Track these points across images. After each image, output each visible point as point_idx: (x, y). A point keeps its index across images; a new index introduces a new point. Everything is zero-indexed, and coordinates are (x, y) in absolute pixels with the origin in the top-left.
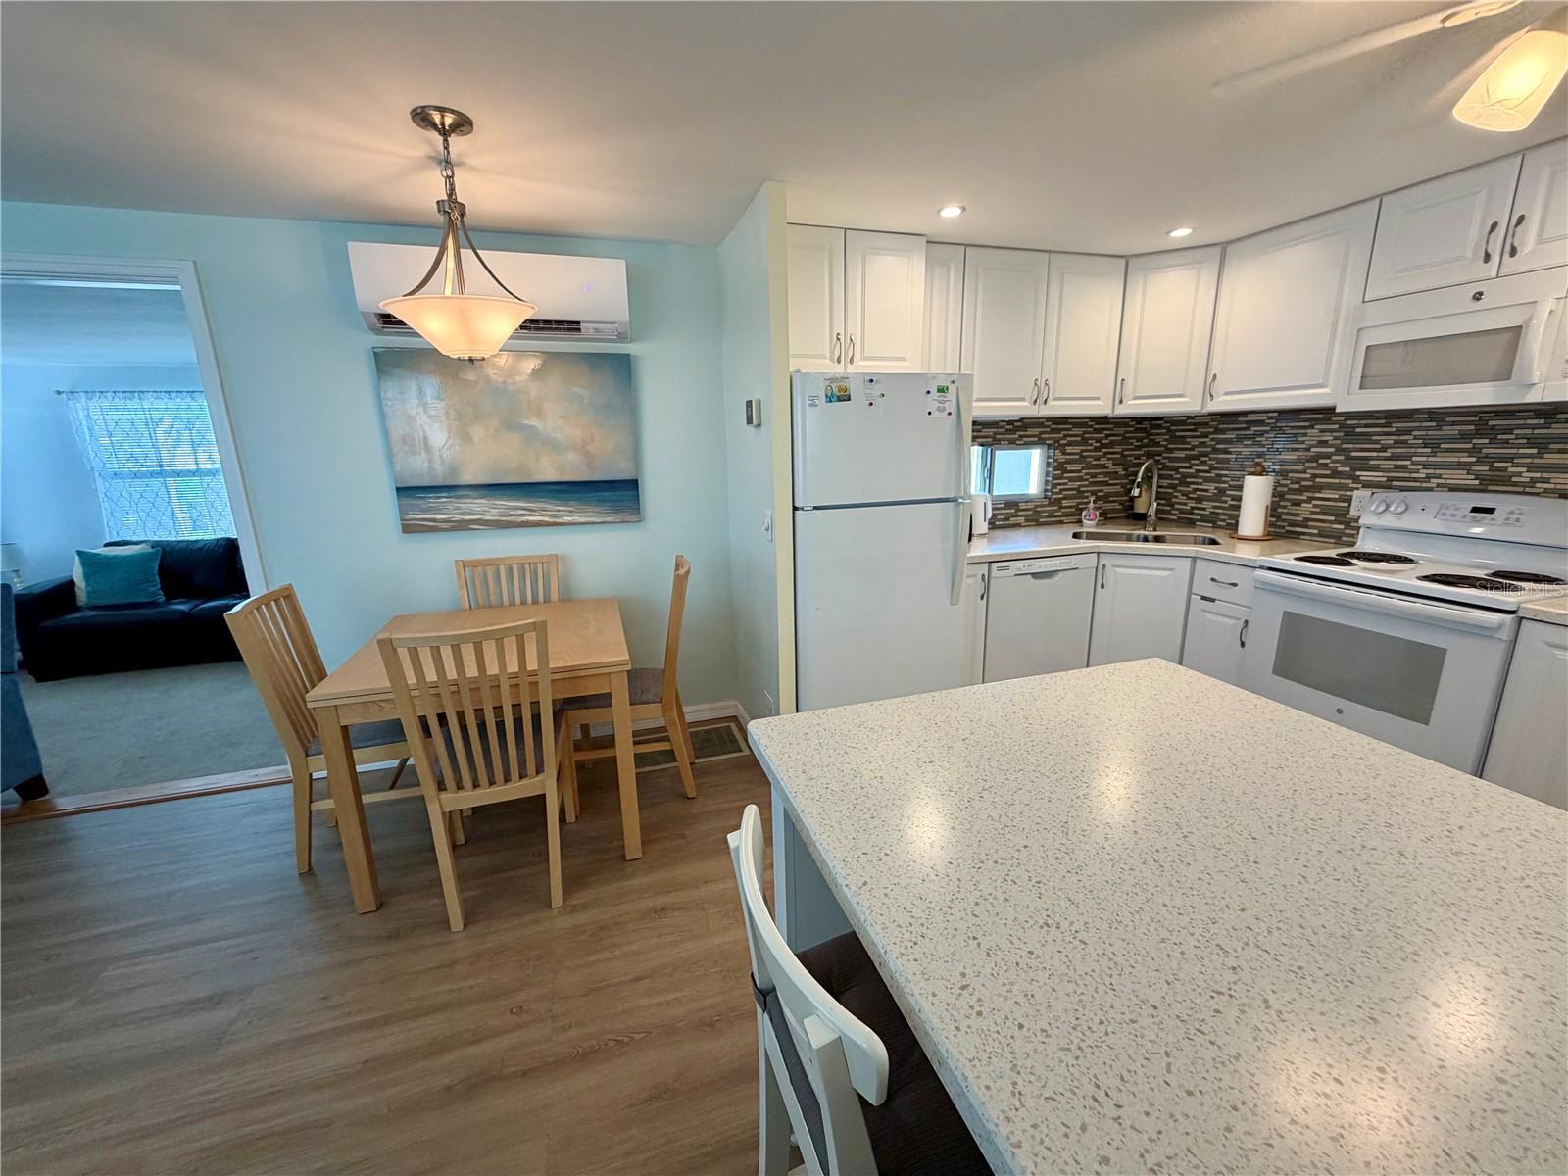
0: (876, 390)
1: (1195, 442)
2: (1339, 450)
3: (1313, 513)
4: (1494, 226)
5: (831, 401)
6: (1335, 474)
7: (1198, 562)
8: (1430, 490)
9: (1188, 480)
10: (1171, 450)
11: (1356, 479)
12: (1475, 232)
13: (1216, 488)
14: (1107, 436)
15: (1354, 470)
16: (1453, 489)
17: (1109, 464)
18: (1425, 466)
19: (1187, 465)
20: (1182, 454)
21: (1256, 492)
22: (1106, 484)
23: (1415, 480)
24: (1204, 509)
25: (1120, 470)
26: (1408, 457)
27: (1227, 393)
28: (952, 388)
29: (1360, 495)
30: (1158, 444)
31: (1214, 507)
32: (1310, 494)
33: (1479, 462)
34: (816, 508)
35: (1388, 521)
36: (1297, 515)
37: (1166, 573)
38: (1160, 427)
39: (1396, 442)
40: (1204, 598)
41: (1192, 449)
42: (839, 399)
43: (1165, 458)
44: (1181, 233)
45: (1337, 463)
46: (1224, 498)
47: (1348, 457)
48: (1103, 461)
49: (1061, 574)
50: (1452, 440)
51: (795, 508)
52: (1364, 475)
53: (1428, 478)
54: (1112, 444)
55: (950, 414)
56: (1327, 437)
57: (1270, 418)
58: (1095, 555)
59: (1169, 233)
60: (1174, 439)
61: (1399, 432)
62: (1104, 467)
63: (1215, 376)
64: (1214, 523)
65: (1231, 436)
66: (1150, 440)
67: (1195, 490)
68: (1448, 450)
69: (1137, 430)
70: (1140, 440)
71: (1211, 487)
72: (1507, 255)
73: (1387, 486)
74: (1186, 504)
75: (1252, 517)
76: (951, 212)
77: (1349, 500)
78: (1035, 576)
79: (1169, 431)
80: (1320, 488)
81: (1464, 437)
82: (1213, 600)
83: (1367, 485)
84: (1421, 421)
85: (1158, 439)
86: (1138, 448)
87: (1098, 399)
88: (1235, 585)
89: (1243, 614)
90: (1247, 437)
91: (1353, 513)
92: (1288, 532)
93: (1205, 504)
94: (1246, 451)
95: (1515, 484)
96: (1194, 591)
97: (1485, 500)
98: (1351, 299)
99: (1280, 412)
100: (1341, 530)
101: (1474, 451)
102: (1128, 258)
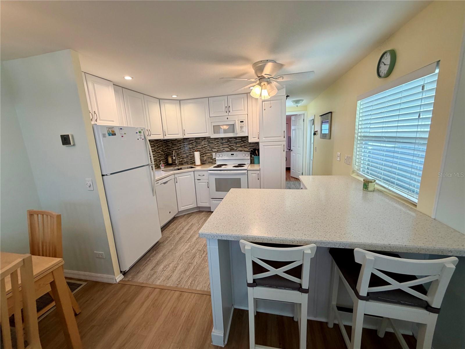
0: (123, 132)
1: (179, 145)
2: (208, 145)
3: (206, 158)
4: (226, 107)
5: (110, 136)
6: (208, 150)
7: (195, 172)
8: (224, 152)
9: (179, 154)
10: (173, 147)
11: (212, 151)
12: (224, 107)
13: (186, 155)
14: (159, 144)
15: (212, 149)
16: (227, 151)
17: (160, 152)
18: (223, 147)
19: (178, 150)
20: (176, 148)
21: (197, 155)
22: (161, 157)
23: (221, 150)
24: (185, 160)
25: (163, 153)
26: (219, 146)
27: (188, 134)
28: (142, 131)
29: (214, 154)
30: (169, 146)
31: (187, 160)
32: (205, 155)
33: (229, 147)
34: (111, 174)
35: (220, 158)
36: (204, 159)
37: (189, 176)
38: (169, 142)
39: (217, 143)
40: (198, 180)
41: (178, 146)
42: (113, 135)
43: (172, 149)
44: (174, 96)
45: (208, 148)
46: (189, 157)
47: (210, 147)
48: (159, 151)
49: (169, 181)
50: (225, 143)
51: (103, 175)
52: (213, 150)
53: (223, 150)
54: (160, 147)
55: (143, 139)
56: (206, 143)
57: (194, 139)
58: (173, 175)
59: (172, 96)
60: (173, 144)
62: (159, 152)
63: (184, 130)
64: (188, 163)
66: (167, 145)
67: (181, 156)
68: (225, 145)
69: (164, 143)
70: (165, 145)
71: (185, 155)
72: (229, 112)
73: (217, 152)
74: (180, 160)
75: (198, 161)
76: (128, 78)
77: (212, 155)
78: (165, 183)
79: (171, 143)
80: (207, 153)
81: (227, 142)
82: (200, 180)
83: (214, 152)
84: (220, 139)
85: (169, 145)
86: (165, 147)
87: (160, 135)
88: (204, 175)
89: (207, 181)
90: (190, 144)
91: (214, 157)
92: (203, 163)
93: (184, 159)
94: (191, 147)
95: (234, 150)
96: (195, 179)
97: (232, 153)
98: (208, 116)
99: (196, 138)
100: (213, 161)
101: (228, 144)
102: (159, 99)
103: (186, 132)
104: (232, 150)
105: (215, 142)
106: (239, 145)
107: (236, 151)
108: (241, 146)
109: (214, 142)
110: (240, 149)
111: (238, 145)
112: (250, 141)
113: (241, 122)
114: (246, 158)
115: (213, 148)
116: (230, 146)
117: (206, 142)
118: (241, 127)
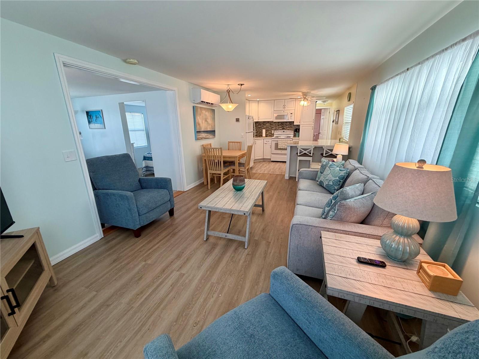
2: (270, 126)
3: (269, 133)
6: (270, 129)
7: (264, 139)
8: (279, 130)
12: (282, 105)
16: (281, 130)
18: (278, 127)
21: (264, 131)
23: (277, 129)
26: (276, 127)
29: (273, 131)
35: (277, 133)
36: (267, 134)
37: (261, 141)
40: (266, 144)
51: (246, 133)
52: (273, 129)
56: (269, 125)
61: (275, 124)
65: (258, 124)
72: (285, 108)
73: (275, 130)
75: (264, 135)
77: (272, 132)
80: (269, 130)
81: (281, 125)
83: (273, 130)
88: (269, 141)
89: (270, 144)
91: (272, 133)
92: (267, 136)
94: (260, 127)
96: (264, 143)
97: (284, 131)
98: (273, 110)
99: (263, 122)
100: (272, 135)
101: (282, 126)
102: (249, 101)
103: (260, 118)
104: (283, 129)
106: (288, 126)
107: (286, 129)
108: (289, 127)
110: (288, 128)
111: (287, 126)
112: (295, 124)
113: (291, 114)
114: (292, 134)
115: (273, 128)
116: (283, 127)
118: (291, 116)
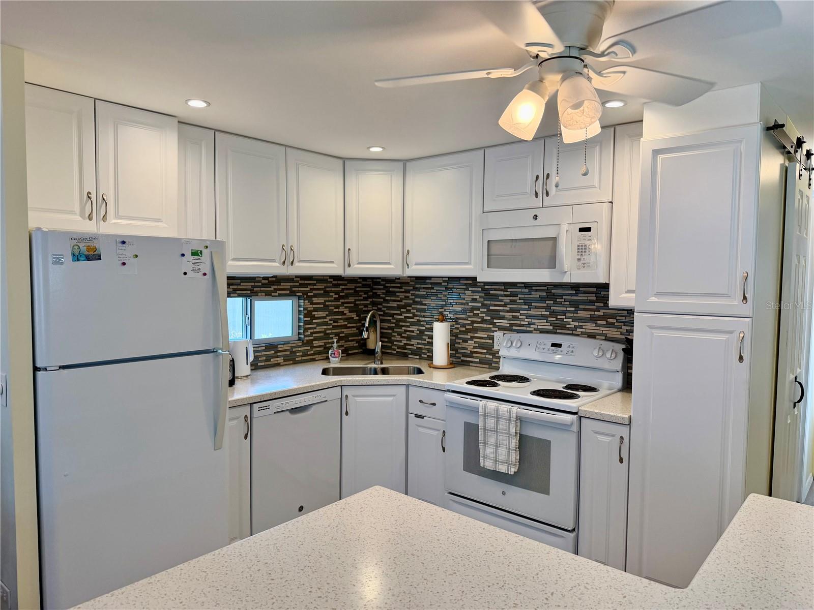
0: (129, 251)
1: (402, 296)
2: (484, 305)
3: (475, 347)
4: (537, 177)
5: (78, 260)
6: (483, 321)
7: (410, 388)
8: (531, 332)
9: (401, 324)
10: (387, 301)
11: (494, 324)
12: (530, 178)
13: (418, 330)
14: (343, 290)
15: (493, 318)
16: (542, 331)
17: (346, 311)
18: (528, 316)
19: (399, 312)
20: (395, 304)
21: (441, 333)
22: (345, 327)
23: (523, 326)
24: (413, 345)
25: (354, 315)
26: (517, 311)
27: (417, 264)
28: (205, 251)
29: (498, 335)
30: (378, 296)
31: (418, 344)
32: (472, 335)
33: (551, 316)
34: (61, 367)
35: (513, 352)
36: (467, 349)
37: (390, 399)
38: (379, 284)
39: (511, 301)
40: (417, 416)
41: (401, 301)
42: (88, 258)
43: (384, 307)
44: (376, 150)
45: (482, 313)
46: (424, 337)
47: (489, 310)
48: (342, 309)
49: (314, 407)
50: (536, 300)
51: (36, 369)
52: (498, 322)
53: (530, 324)
54: (346, 296)
55: (205, 274)
56: (476, 296)
57: (444, 281)
58: (340, 387)
59: (369, 148)
60: (389, 293)
61: (512, 295)
62: (342, 313)
63: (408, 251)
64: (420, 356)
65: (423, 292)
66: (374, 293)
67: (406, 331)
68: (536, 307)
69: (364, 286)
70: (366, 293)
71: (415, 329)
72: (545, 195)
73: (510, 329)
74: (401, 341)
75: (440, 352)
76: (197, 104)
77: (492, 338)
79: (385, 287)
80: (476, 330)
81: (542, 299)
82: (422, 417)
83: (501, 328)
84: (521, 288)
85: (379, 292)
86: (365, 299)
87: (332, 262)
88: (434, 404)
89: (441, 426)
90: (432, 294)
91: (496, 347)
92: (462, 361)
93: (413, 342)
94: (433, 304)
95: (569, 329)
96: (410, 411)
97: (557, 339)
98: (477, 210)
99: (449, 278)
100: (491, 359)
101: (547, 308)
102: (344, 160)
103: (412, 259)
104: (558, 328)
105: (505, 296)
106: (587, 314)
107: (573, 333)
108: (593, 319)
109: (501, 295)
110: (589, 327)
111: (581, 314)
113: (581, 230)
114: (607, 366)
115: (495, 315)
116: (553, 314)
117: (478, 292)
118: (582, 250)
